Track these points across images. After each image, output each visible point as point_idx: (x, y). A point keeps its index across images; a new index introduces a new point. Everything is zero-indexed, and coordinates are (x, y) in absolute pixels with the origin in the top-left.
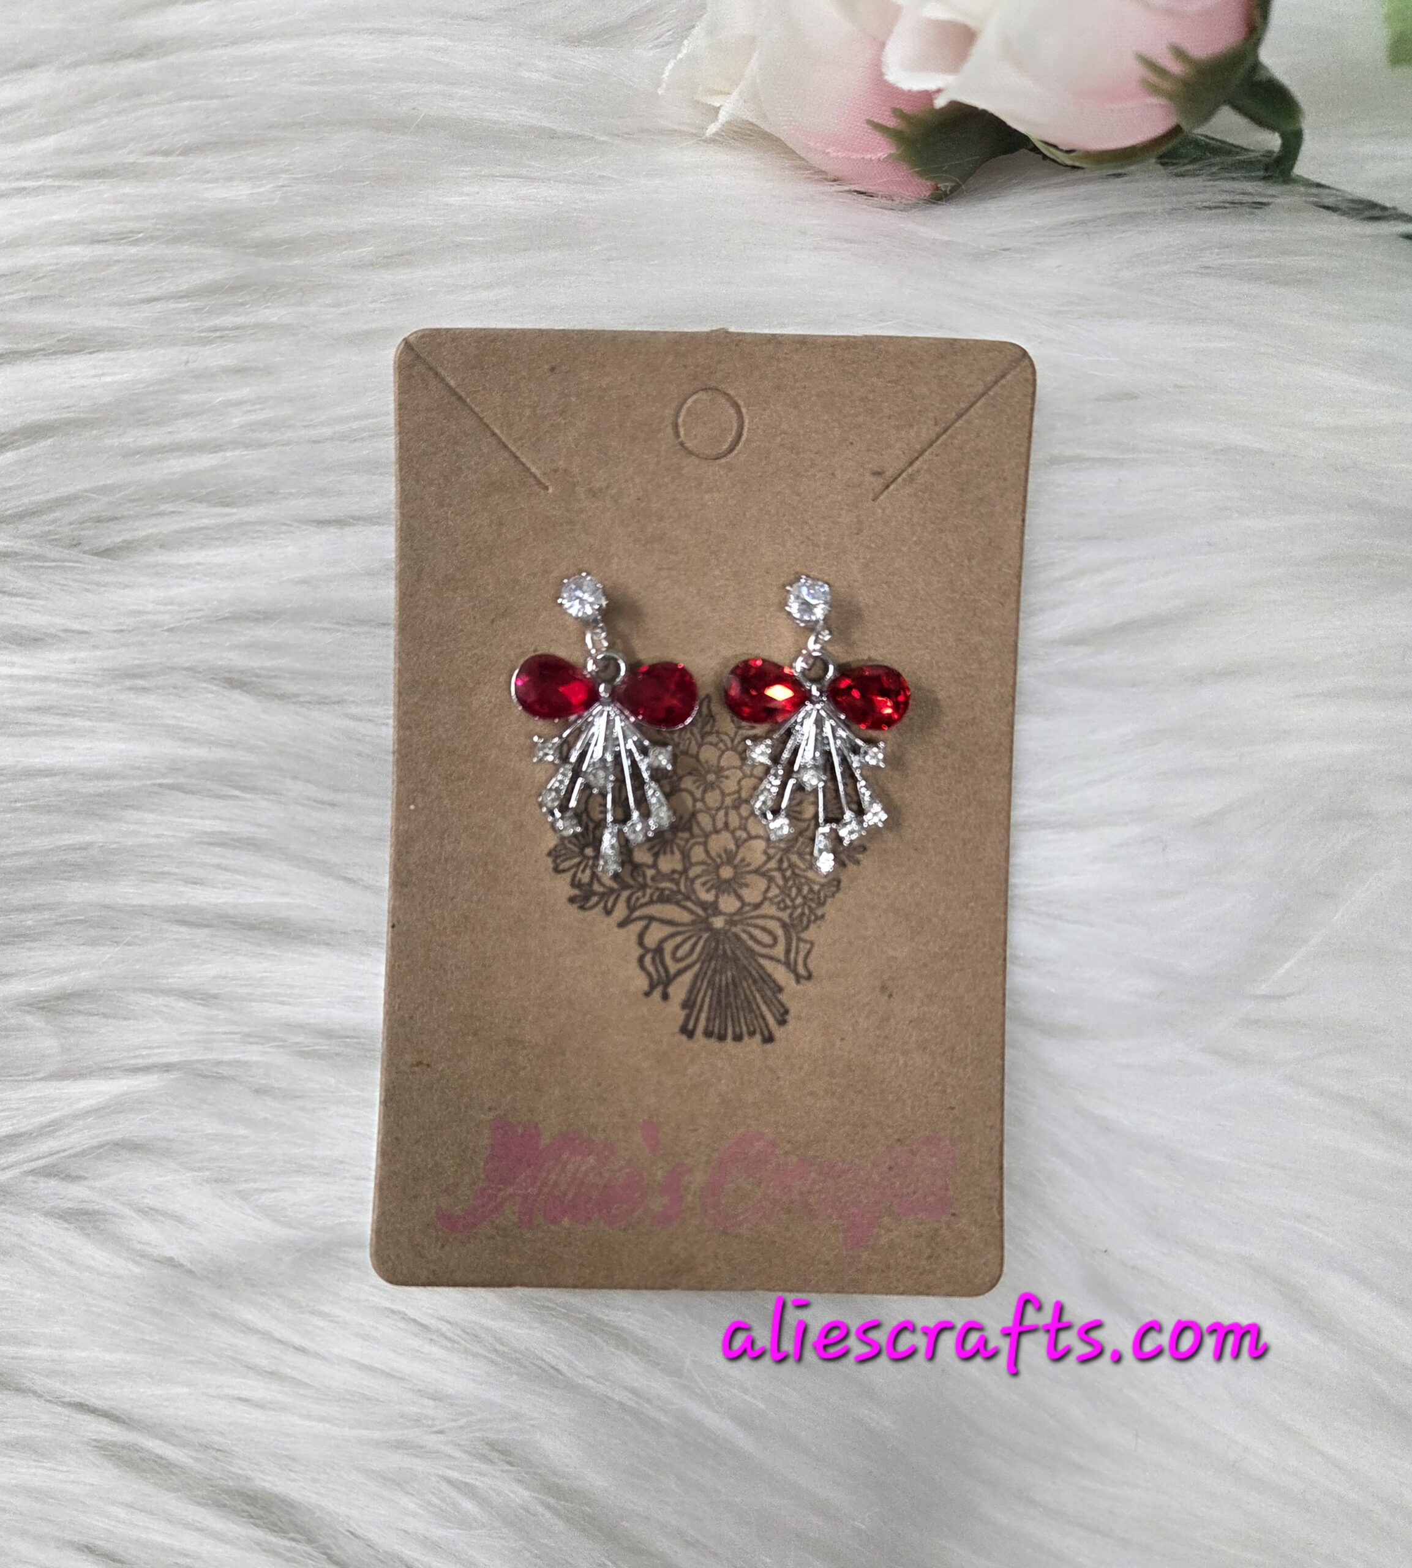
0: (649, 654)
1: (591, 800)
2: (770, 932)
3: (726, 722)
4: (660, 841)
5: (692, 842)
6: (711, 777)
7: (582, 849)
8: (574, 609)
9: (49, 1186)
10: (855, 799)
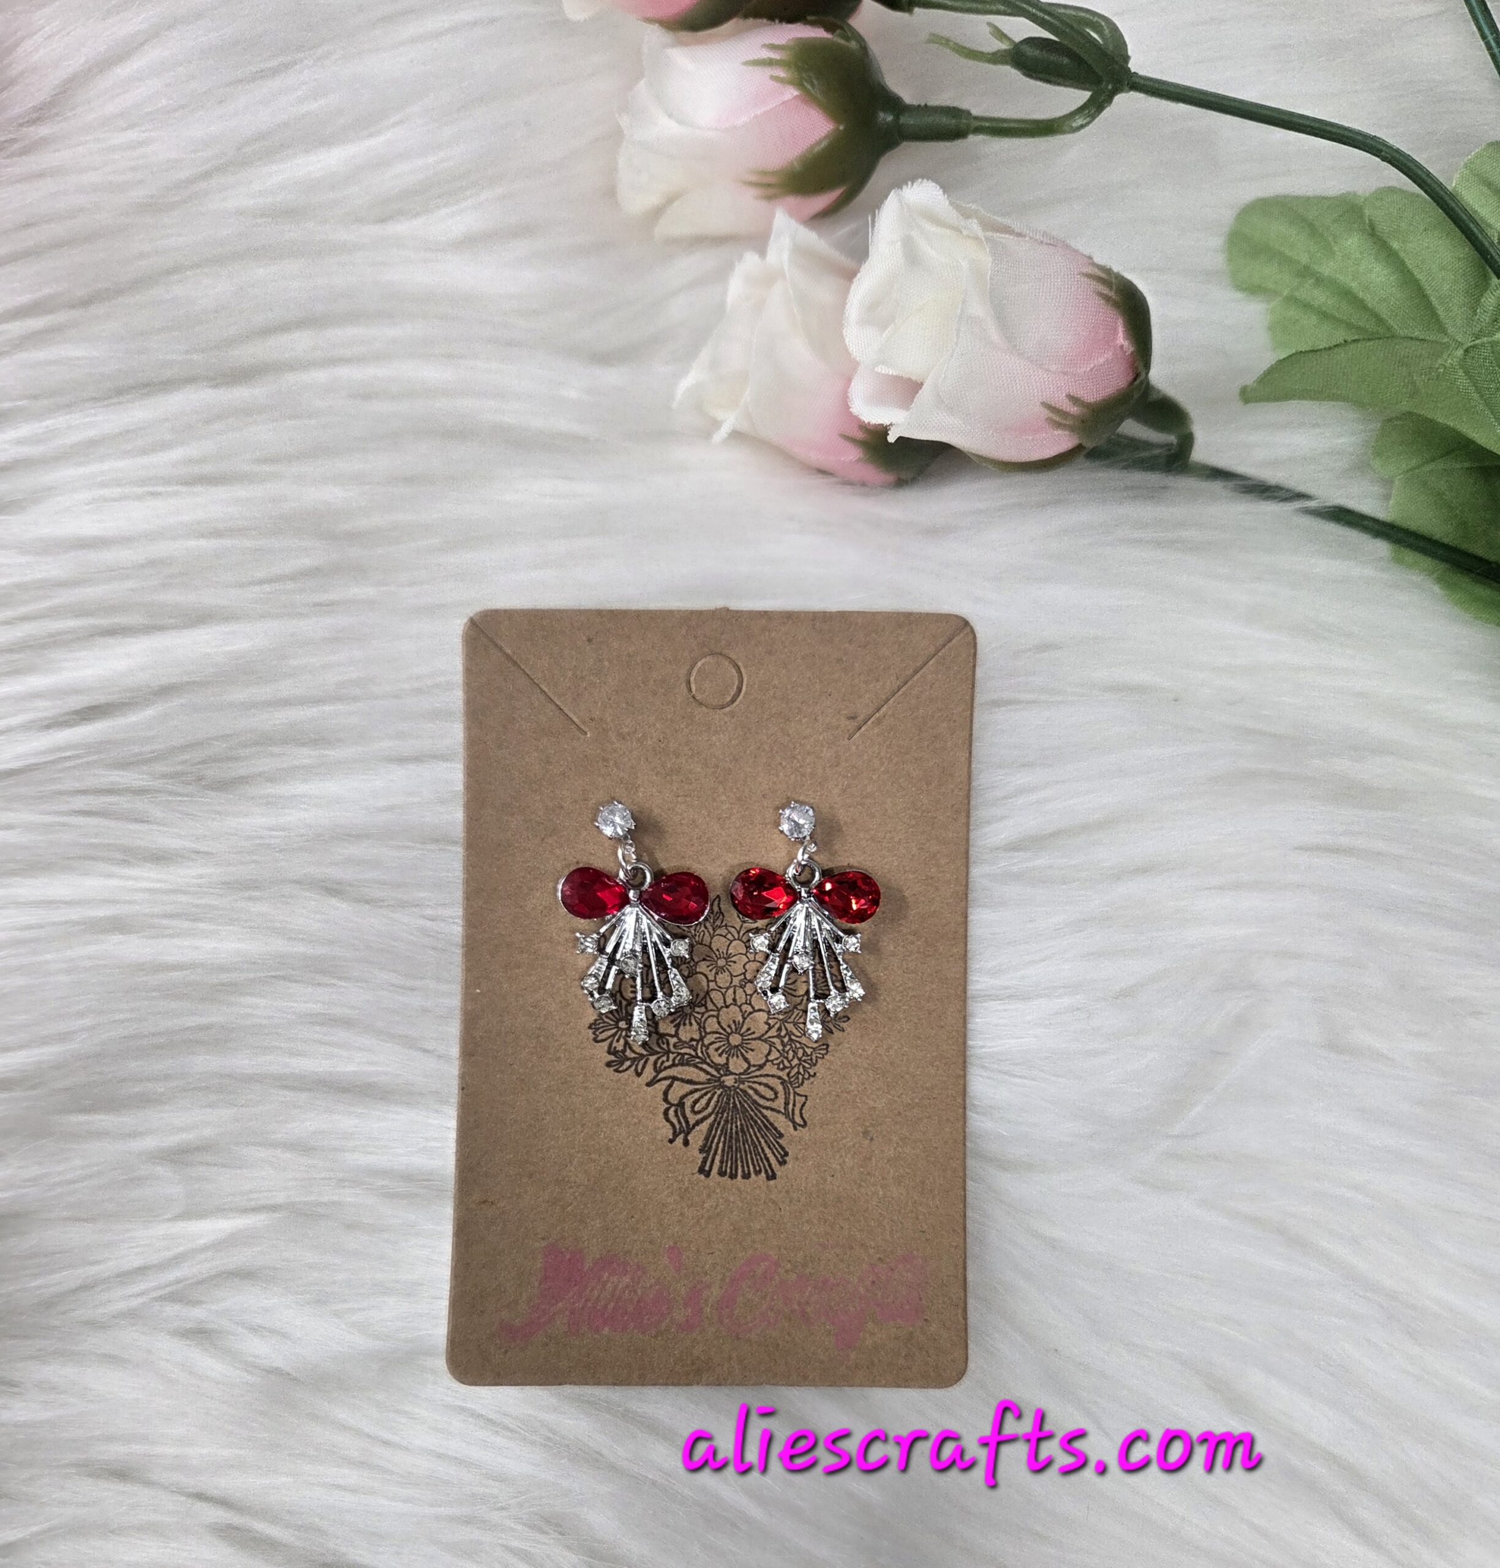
0: (670, 864)
1: (624, 982)
2: (772, 1089)
3: (733, 917)
4: (680, 1015)
5: (706, 1016)
6: (721, 962)
7: (617, 1022)
8: (608, 831)
9: (171, 1310)
10: (839, 978)
